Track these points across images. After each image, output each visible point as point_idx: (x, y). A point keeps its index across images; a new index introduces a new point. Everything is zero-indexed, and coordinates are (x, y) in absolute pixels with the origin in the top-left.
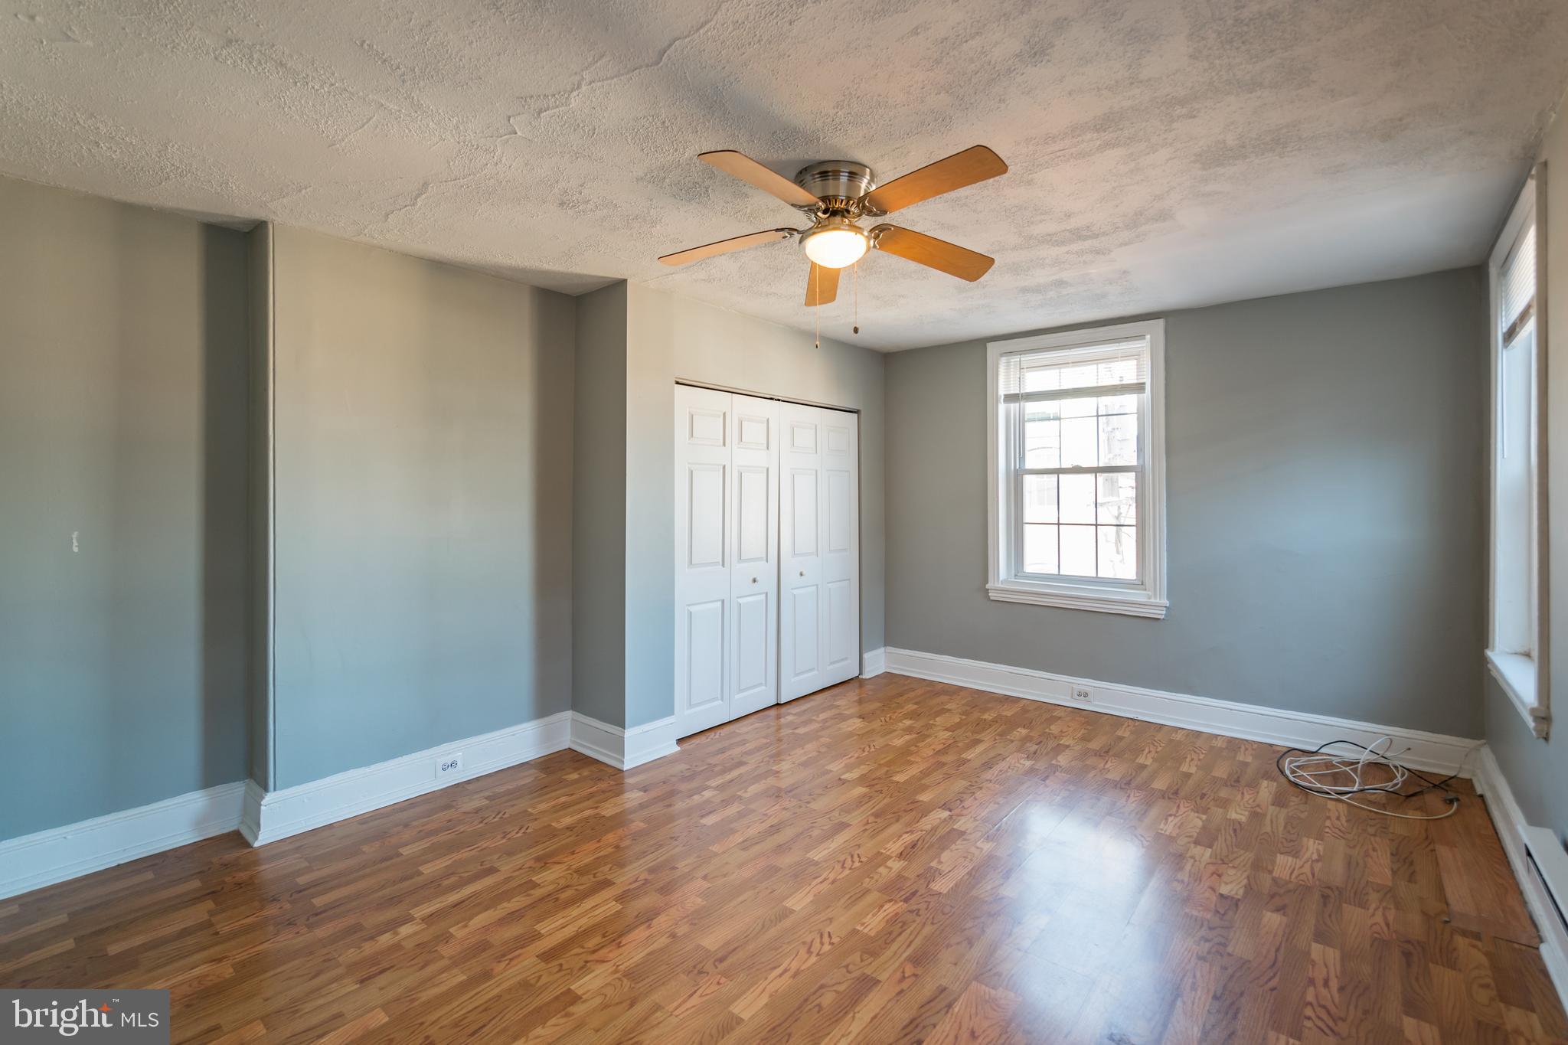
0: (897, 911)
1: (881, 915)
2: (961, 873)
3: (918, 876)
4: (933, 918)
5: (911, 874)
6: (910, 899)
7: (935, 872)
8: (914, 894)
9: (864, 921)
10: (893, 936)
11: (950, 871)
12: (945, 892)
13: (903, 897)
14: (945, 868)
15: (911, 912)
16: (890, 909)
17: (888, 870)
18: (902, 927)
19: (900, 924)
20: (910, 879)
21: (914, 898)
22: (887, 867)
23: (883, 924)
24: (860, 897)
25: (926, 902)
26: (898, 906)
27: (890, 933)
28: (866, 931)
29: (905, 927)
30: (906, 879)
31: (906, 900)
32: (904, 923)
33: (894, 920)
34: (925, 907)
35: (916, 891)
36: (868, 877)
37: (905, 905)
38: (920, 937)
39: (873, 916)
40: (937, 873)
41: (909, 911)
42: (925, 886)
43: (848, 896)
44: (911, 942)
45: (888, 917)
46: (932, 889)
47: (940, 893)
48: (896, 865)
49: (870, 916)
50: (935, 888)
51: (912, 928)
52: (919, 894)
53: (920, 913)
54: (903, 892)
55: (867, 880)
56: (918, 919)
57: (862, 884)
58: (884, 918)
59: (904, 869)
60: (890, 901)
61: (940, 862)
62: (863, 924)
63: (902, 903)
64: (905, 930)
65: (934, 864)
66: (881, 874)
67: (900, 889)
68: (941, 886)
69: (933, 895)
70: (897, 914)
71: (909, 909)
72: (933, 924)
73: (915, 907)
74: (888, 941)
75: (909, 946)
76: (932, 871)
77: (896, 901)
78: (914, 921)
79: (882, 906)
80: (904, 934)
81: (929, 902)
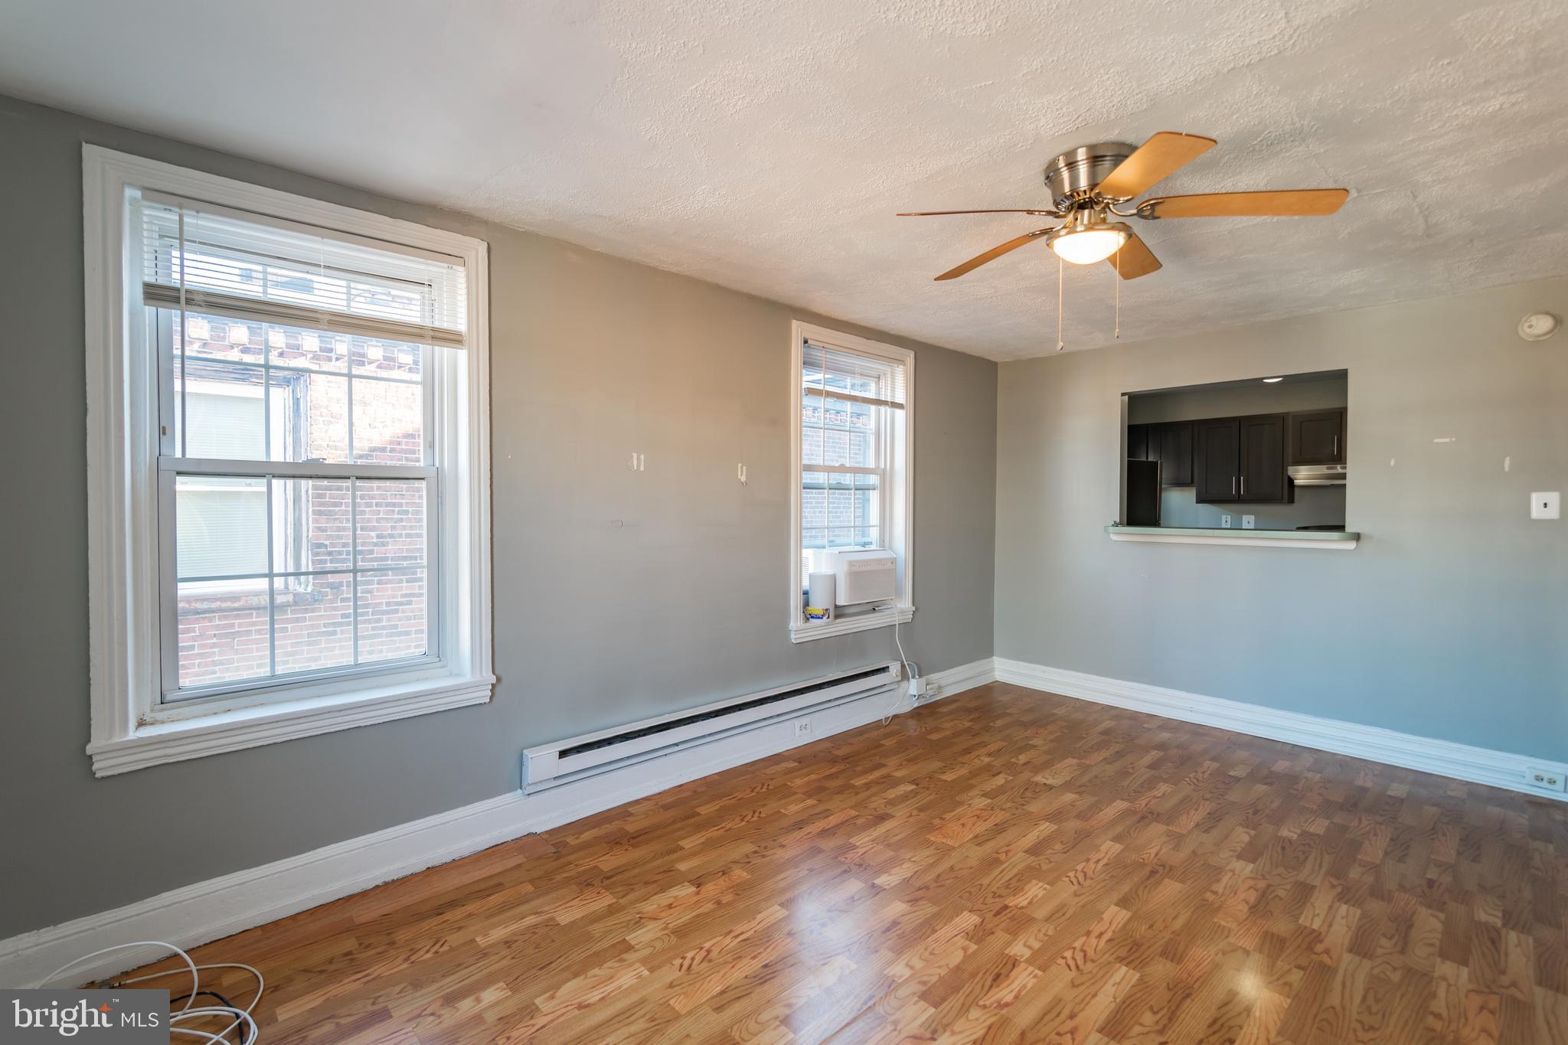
0: (1013, 898)
1: (1030, 895)
2: (945, 932)
3: (993, 933)
4: (980, 889)
5: (1001, 937)
6: (1001, 908)
7: (972, 938)
8: (998, 913)
9: (1044, 892)
10: (1017, 878)
11: (956, 936)
12: (965, 912)
13: (1008, 911)
14: (961, 941)
15: (1000, 896)
16: (1021, 900)
17: (1029, 943)
18: (1009, 884)
19: (1010, 886)
20: (1002, 930)
21: (998, 908)
22: (1030, 947)
23: (1027, 887)
24: (1053, 914)
25: (986, 904)
26: (1014, 903)
27: (1019, 880)
28: (1041, 884)
29: (1006, 884)
30: (1007, 931)
31: (1006, 907)
32: (1007, 887)
33: (1017, 891)
34: (987, 900)
35: (995, 915)
36: (1051, 936)
37: (1006, 903)
38: (994, 876)
39: (1036, 896)
40: (971, 934)
41: (1003, 897)
42: (985, 920)
43: (1068, 915)
44: (1001, 873)
45: (1023, 893)
46: (979, 916)
47: (970, 911)
48: (1018, 949)
49: (1040, 896)
50: (975, 917)
51: (1001, 882)
52: (993, 913)
53: (992, 894)
54: (1009, 915)
55: (1050, 933)
56: (994, 889)
57: (1055, 929)
58: (1026, 893)
59: (1009, 944)
60: (1022, 908)
61: (965, 949)
62: (1045, 889)
63: (1010, 905)
64: (1006, 882)
65: (973, 947)
66: (1036, 939)
67: (1012, 919)
68: (968, 920)
69: (978, 910)
70: (1014, 895)
71: (1002, 899)
72: (981, 885)
73: (997, 900)
74: (1020, 875)
75: (1003, 871)
76: (976, 938)
77: (1016, 907)
78: (998, 888)
79: (1030, 903)
80: (1007, 879)
81: (982, 904)
